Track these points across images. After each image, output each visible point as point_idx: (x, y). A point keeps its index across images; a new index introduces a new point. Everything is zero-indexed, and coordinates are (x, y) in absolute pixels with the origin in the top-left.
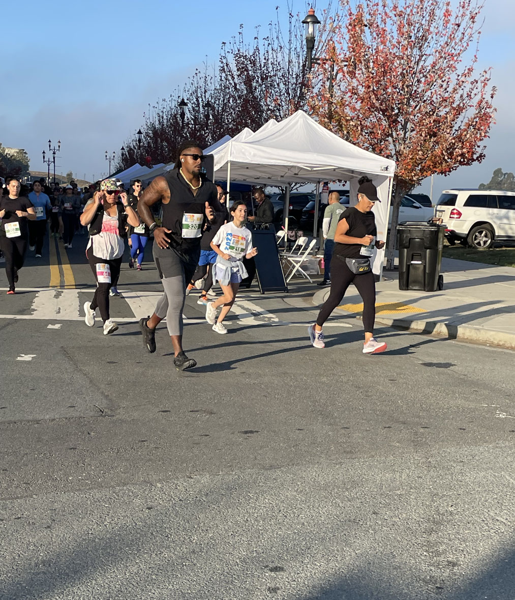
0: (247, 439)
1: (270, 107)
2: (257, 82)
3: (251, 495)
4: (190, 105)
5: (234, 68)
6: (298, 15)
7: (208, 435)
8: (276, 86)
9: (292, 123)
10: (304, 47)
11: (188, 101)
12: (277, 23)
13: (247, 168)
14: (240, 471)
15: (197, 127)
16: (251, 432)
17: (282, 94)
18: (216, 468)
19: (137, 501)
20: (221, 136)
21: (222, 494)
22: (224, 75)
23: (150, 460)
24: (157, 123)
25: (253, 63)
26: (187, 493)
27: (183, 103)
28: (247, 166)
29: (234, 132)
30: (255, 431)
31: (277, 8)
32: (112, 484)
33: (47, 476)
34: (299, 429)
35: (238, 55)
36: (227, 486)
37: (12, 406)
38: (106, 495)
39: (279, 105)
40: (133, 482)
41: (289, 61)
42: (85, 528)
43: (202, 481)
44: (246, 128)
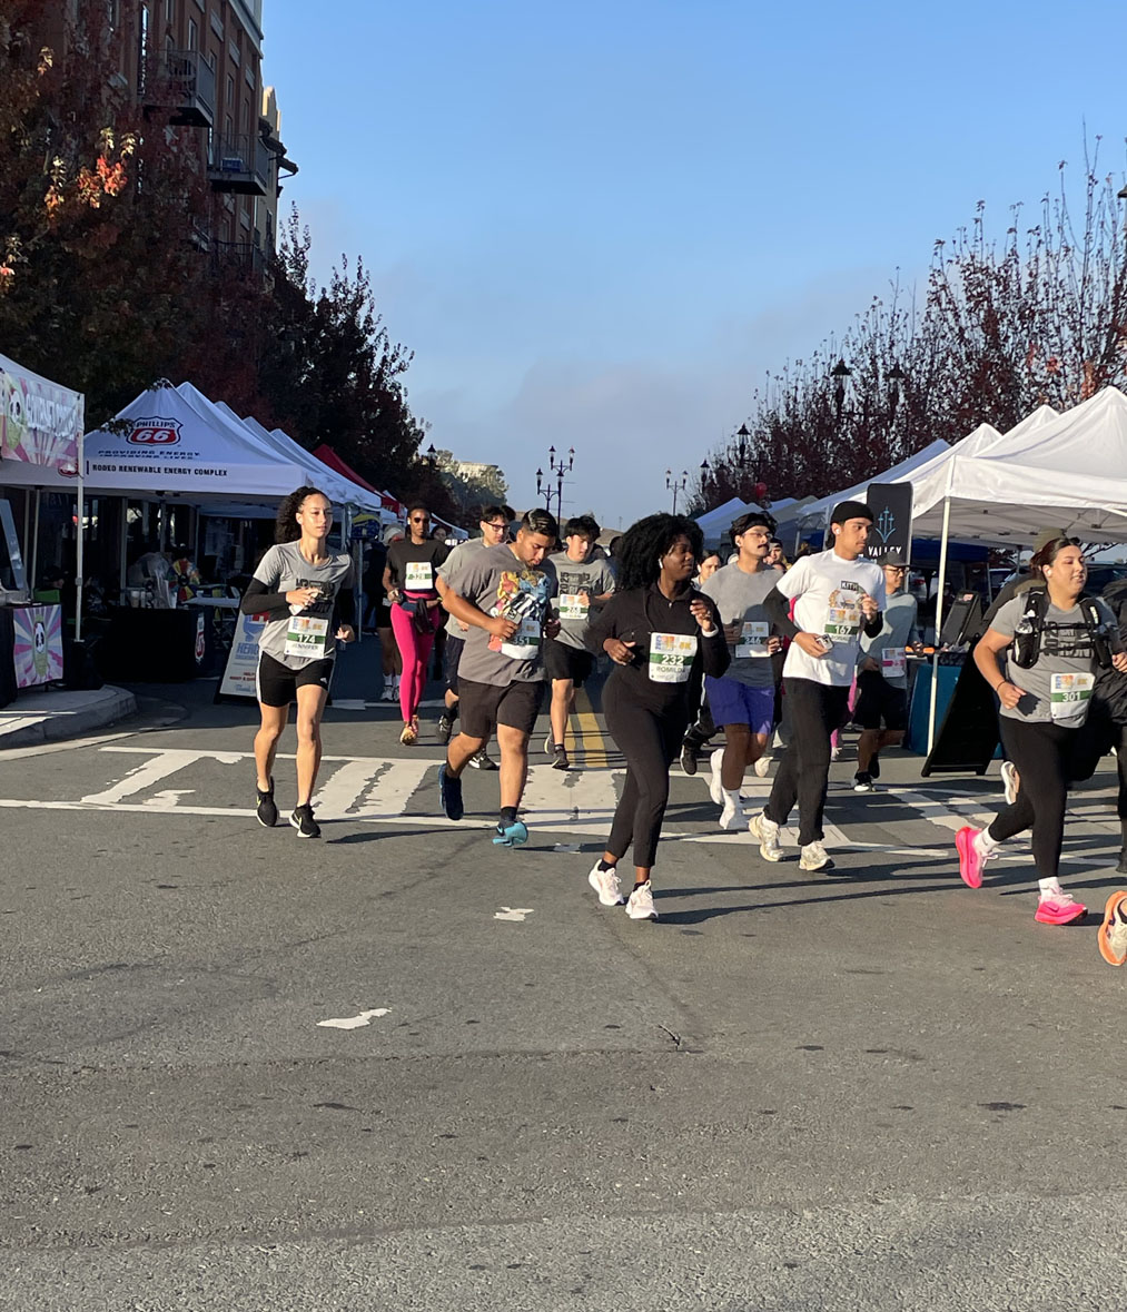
0: (997, 1121)
1: (1037, 378)
2: (1011, 323)
3: (1014, 1253)
4: (856, 374)
5: (959, 294)
6: (1108, 179)
7: (910, 1108)
8: (1054, 332)
9: (1090, 416)
10: (1120, 247)
11: (853, 366)
12: (1061, 198)
13: (985, 512)
14: (987, 1195)
15: (870, 419)
16: (1006, 1106)
17: (1065, 349)
18: (932, 1185)
19: (762, 1248)
20: (926, 441)
21: (950, 1246)
22: (935, 309)
23: (784, 1156)
24: (783, 411)
25: (1004, 282)
26: (871, 1238)
27: (841, 370)
28: (986, 509)
29: (955, 431)
30: (1015, 1106)
31: (1061, 167)
32: (707, 1204)
33: (570, 1176)
34: (1116, 1107)
35: (971, 268)
36: (958, 1228)
37: (489, 1018)
38: (695, 1229)
39: (1059, 374)
40: (752, 1203)
41: (1084, 279)
42: (654, 1298)
43: (903, 1212)
44: (984, 426)
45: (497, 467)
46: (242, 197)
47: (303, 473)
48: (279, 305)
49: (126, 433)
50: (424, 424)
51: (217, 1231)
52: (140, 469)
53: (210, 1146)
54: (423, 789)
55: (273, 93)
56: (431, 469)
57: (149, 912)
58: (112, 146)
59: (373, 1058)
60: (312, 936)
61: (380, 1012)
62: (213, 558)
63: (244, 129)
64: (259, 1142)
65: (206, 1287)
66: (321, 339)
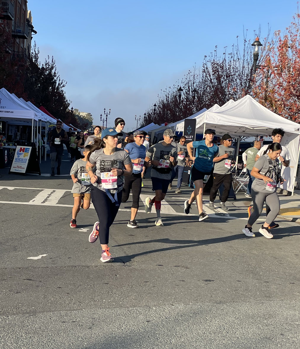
0: (207, 284)
1: (231, 93)
2: (224, 78)
3: (207, 318)
4: (184, 91)
5: (211, 70)
6: (249, 41)
7: (184, 281)
8: (235, 81)
9: (243, 102)
10: (252, 59)
11: (183, 88)
12: (237, 46)
14: (202, 303)
15: (188, 103)
16: (210, 281)
17: (238, 85)
18: (188, 301)
19: (141, 317)
20: (201, 109)
21: (191, 317)
22: (205, 74)
23: (150, 293)
24: (165, 100)
25: (222, 68)
26: (170, 314)
27: (180, 89)
28: (215, 126)
29: (209, 106)
30: (212, 280)
31: (237, 37)
32: (127, 306)
33: (91, 298)
34: (238, 281)
35: (214, 63)
36: (194, 312)
37: (74, 257)
38: (124, 312)
39: (236, 92)
40: (139, 305)
41: (243, 67)
42: (110, 330)
43: (179, 308)
44: (216, 104)
45: (90, 114)
46: (21, 40)
47: (34, 112)
48: (30, 68)
50: (70, 101)
54: (63, 197)
55: (30, 12)
59: (41, 267)
60: (28, 235)
61: (44, 255)
62: (11, 136)
63: (22, 21)
64: (7, 289)
66: (42, 78)
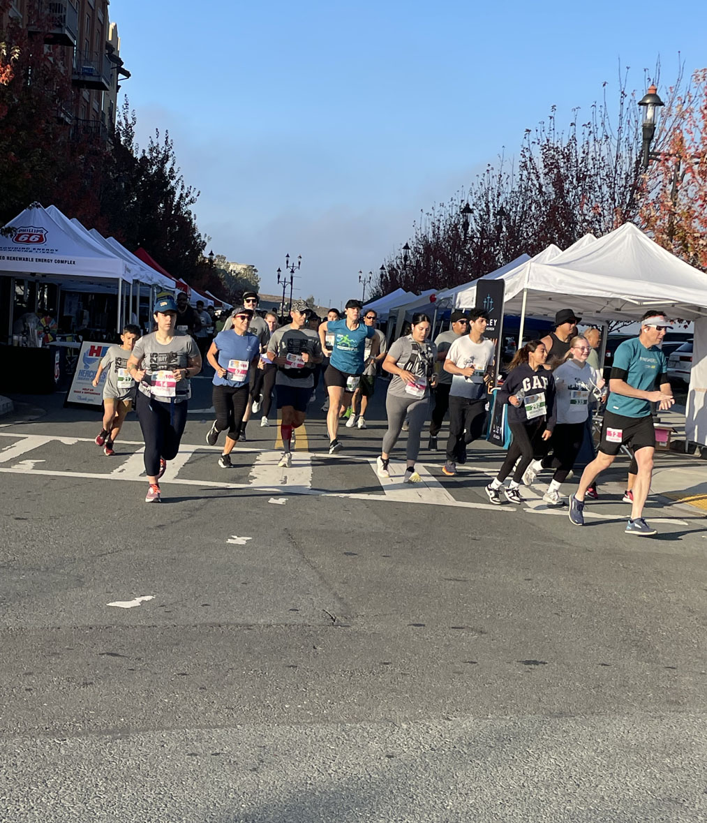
0: (528, 671)
1: (587, 218)
2: (571, 182)
3: (530, 751)
4: (476, 213)
5: (540, 165)
6: (633, 94)
7: (475, 663)
8: (597, 189)
9: (616, 240)
10: (640, 136)
11: (474, 207)
12: (604, 106)
13: (550, 299)
14: (517, 716)
15: (484, 241)
16: (535, 663)
17: (604, 199)
18: (484, 709)
19: (374, 745)
20: (517, 254)
21: (491, 747)
22: (525, 173)
23: (393, 690)
24: (431, 235)
25: (567, 158)
26: (442, 741)
27: (467, 210)
28: (550, 297)
29: (534, 250)
30: (541, 663)
31: (604, 85)
32: (342, 718)
33: (257, 700)
34: (603, 665)
35: (547, 147)
36: (497, 736)
37: (217, 603)
38: (332, 734)
39: (600, 215)
40: (370, 718)
41: (617, 156)
42: (302, 775)
43: (464, 726)
44: (552, 245)
45: (253, 266)
46: (94, 92)
47: (123, 263)
48: (115, 160)
49: (11, 236)
50: (207, 238)
51: (30, 729)
52: (20, 259)
53: (30, 677)
54: (190, 464)
55: (116, 26)
56: (209, 267)
57: (8, 534)
58: (5, 54)
59: (141, 626)
60: (110, 551)
61: (148, 598)
62: (70, 318)
63: (96, 48)
64: (62, 675)
65: (19, 764)
66: (142, 181)
